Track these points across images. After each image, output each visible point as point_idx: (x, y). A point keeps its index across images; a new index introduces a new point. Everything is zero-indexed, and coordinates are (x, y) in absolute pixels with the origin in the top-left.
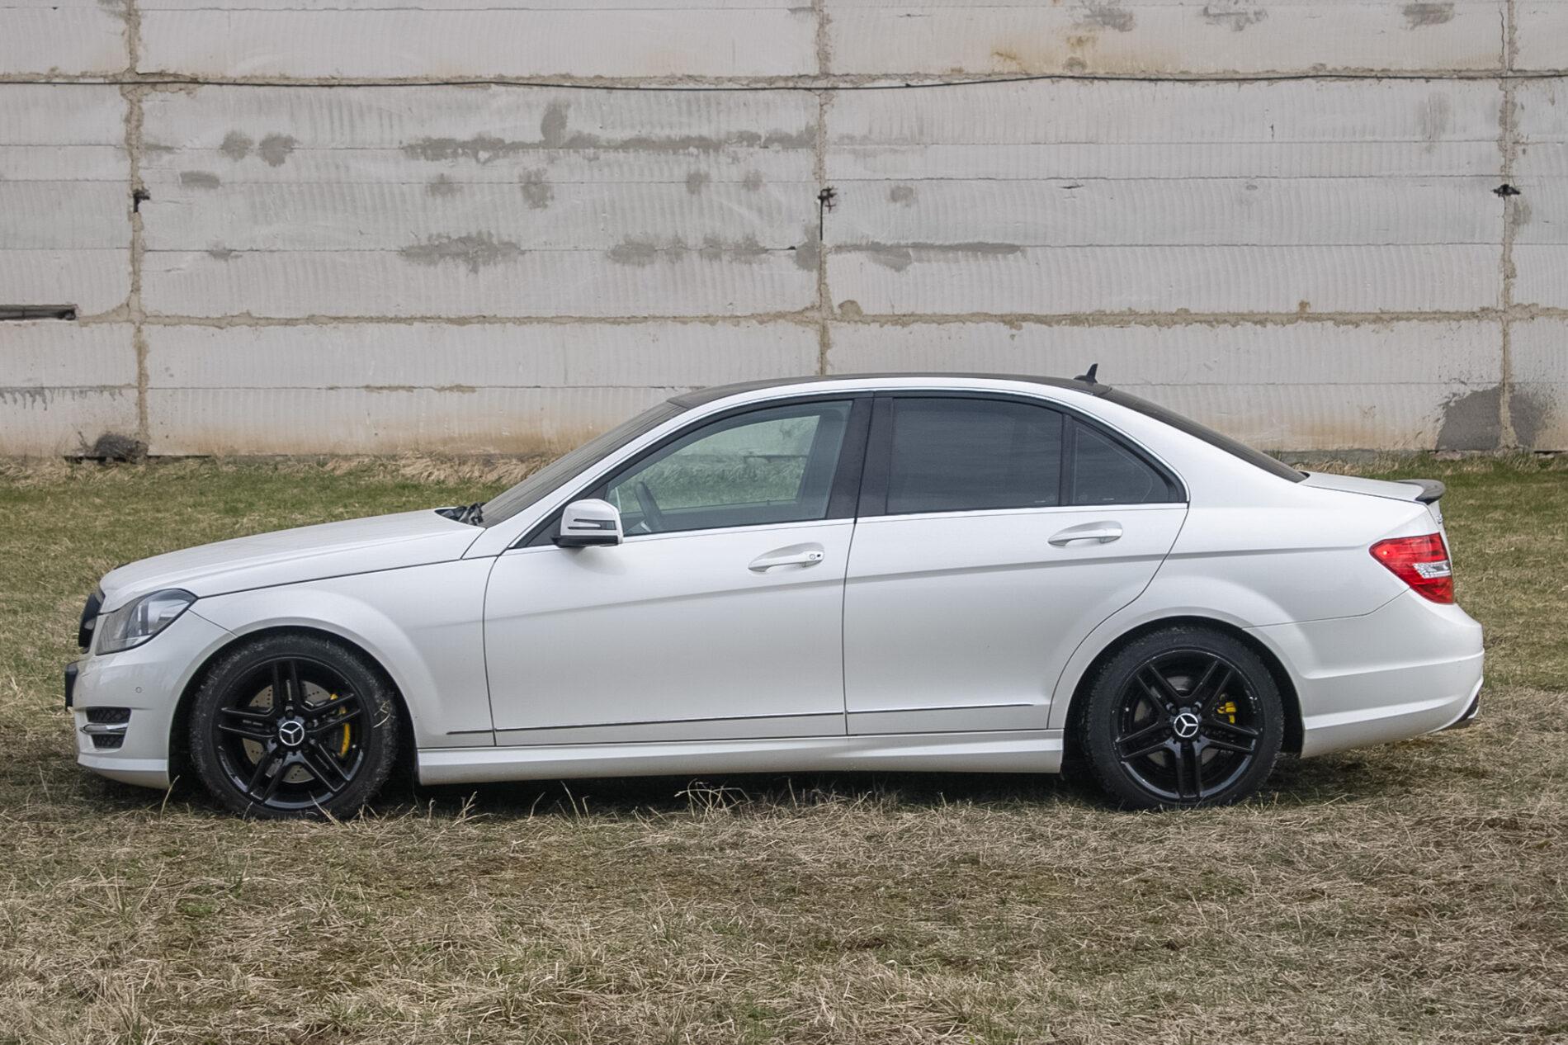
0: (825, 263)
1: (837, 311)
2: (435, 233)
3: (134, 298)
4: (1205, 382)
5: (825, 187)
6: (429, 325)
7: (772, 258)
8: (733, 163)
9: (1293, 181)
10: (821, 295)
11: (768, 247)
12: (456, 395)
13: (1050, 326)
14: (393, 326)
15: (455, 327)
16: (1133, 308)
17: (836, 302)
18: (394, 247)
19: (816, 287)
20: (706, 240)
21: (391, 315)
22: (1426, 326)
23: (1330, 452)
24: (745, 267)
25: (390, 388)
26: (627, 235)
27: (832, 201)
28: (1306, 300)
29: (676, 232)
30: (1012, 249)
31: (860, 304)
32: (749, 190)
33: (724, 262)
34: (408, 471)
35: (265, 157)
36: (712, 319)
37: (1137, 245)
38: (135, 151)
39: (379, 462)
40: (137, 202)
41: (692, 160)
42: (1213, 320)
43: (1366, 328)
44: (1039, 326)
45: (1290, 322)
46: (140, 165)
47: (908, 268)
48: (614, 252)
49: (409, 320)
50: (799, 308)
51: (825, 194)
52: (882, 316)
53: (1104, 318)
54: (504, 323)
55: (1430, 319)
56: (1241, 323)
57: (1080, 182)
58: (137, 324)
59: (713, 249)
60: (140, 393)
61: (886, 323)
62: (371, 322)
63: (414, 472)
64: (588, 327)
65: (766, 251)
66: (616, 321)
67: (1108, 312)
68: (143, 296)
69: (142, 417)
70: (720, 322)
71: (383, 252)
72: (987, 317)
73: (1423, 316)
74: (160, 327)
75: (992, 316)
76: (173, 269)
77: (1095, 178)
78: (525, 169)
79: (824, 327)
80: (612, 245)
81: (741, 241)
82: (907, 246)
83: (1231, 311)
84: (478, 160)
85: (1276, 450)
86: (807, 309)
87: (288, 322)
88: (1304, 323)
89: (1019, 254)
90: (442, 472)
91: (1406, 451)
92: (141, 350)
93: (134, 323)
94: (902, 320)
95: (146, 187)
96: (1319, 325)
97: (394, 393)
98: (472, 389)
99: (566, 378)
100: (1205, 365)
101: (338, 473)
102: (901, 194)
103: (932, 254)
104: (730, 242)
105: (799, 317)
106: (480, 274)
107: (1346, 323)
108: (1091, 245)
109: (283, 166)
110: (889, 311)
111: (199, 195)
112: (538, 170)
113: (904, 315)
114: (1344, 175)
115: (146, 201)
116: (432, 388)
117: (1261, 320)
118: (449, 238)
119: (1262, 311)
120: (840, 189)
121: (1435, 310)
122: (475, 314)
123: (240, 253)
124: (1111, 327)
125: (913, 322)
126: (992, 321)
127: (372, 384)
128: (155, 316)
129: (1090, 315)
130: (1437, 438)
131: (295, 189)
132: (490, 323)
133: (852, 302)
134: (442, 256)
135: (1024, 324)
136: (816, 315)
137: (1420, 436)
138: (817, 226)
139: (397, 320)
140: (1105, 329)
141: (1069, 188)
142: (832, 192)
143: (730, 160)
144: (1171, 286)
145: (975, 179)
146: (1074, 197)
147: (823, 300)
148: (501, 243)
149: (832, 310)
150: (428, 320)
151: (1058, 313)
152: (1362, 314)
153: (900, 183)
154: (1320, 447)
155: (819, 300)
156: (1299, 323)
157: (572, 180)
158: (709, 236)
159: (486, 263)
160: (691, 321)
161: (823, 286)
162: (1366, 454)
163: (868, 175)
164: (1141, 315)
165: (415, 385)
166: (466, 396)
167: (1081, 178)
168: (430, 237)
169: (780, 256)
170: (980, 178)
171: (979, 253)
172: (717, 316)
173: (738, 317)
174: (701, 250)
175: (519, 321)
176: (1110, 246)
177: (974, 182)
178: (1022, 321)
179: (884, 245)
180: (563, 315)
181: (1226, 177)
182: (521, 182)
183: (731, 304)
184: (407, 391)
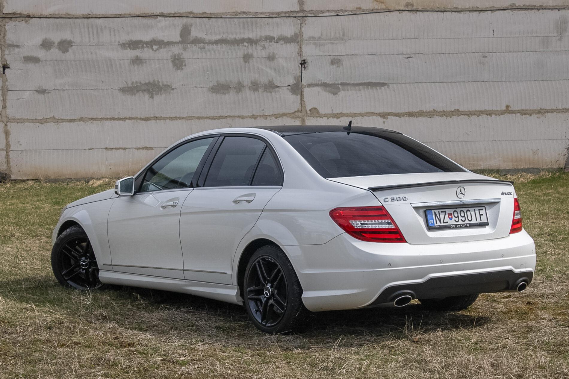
0: (303, 92)
1: (309, 112)
2: (134, 81)
3: (4, 111)
4: (466, 140)
5: (303, 59)
6: (133, 121)
7: (280, 90)
8: (263, 49)
9: (502, 54)
10: (302, 105)
11: (279, 85)
12: (145, 151)
13: (400, 117)
14: (116, 122)
15: (144, 122)
16: (435, 109)
17: (308, 108)
18: (116, 88)
19: (299, 102)
20: (252, 83)
21: (116, 117)
22: (560, 115)
23: (520, 169)
24: (269, 94)
25: (116, 149)
26: (218, 81)
27: (306, 65)
28: (508, 105)
29: (239, 81)
30: (383, 84)
31: (318, 109)
32: (270, 61)
33: (260, 92)
35: (60, 49)
36: (255, 117)
37: (436, 82)
38: (3, 47)
39: (112, 181)
40: (4, 70)
41: (245, 48)
42: (469, 114)
43: (534, 116)
44: (395, 117)
45: (502, 114)
46: (5, 53)
47: (339, 93)
48: (212, 88)
49: (124, 119)
50: (292, 111)
51: (303, 62)
52: (328, 114)
53: (423, 114)
54: (165, 120)
55: (561, 112)
56: (481, 115)
57: (412, 56)
58: (5, 123)
59: (255, 86)
60: (7, 152)
61: (330, 117)
62: (108, 120)
64: (202, 121)
65: (278, 87)
66: (213, 118)
67: (424, 111)
68: (7, 110)
69: (8, 163)
70: (258, 118)
71: (112, 90)
72: (373, 114)
73: (558, 111)
74: (16, 123)
75: (375, 113)
76: (21, 98)
77: (418, 54)
78: (173, 53)
79: (303, 119)
80: (211, 85)
81: (267, 83)
82: (338, 84)
83: (477, 110)
84: (153, 49)
85: (497, 169)
86: (296, 112)
87: (72, 121)
88: (508, 114)
89: (386, 86)
91: (552, 167)
92: (7, 134)
93: (4, 122)
94: (337, 116)
95: (8, 63)
96: (514, 115)
97: (118, 151)
98: (152, 149)
100: (466, 133)
101: (95, 185)
102: (335, 62)
103: (349, 87)
104: (262, 83)
105: (292, 115)
106: (154, 99)
107: (526, 114)
108: (417, 83)
109: (68, 53)
110: (331, 112)
111: (31, 66)
112: (179, 53)
113: (338, 114)
114: (524, 51)
115: (8, 69)
116: (134, 148)
117: (490, 113)
118: (141, 83)
119: (490, 110)
120: (309, 60)
121: (563, 108)
122: (152, 116)
123: (49, 91)
124: (426, 118)
125: (342, 116)
126: (375, 116)
127: (108, 147)
128: (13, 119)
129: (417, 112)
130: (565, 162)
131: (73, 63)
132: (159, 120)
133: (315, 109)
134: (138, 91)
135: (389, 117)
136: (300, 114)
137: (558, 162)
138: (300, 76)
139: (119, 119)
140: (423, 119)
141: (407, 58)
142: (306, 61)
143: (262, 48)
144: (451, 100)
145: (367, 55)
146: (409, 62)
147: (303, 108)
148: (163, 85)
149: (307, 112)
150: (132, 119)
151: (403, 112)
152: (533, 110)
153: (335, 56)
154: (516, 167)
155: (301, 108)
156: (506, 114)
157: (194, 58)
158: (253, 81)
159: (157, 94)
160: (246, 118)
161: (302, 102)
162: (535, 170)
163: (321, 54)
164: (439, 112)
165: (127, 147)
166: (149, 151)
167: (412, 54)
168: (132, 83)
169: (284, 89)
170: (369, 55)
171: (369, 87)
172: (257, 115)
173: (266, 115)
174: (250, 87)
175: (171, 119)
176: (425, 83)
177: (366, 56)
178: (388, 115)
179: (329, 84)
180: (191, 116)
181: (474, 53)
182: (171, 59)
183: (263, 110)
184: (124, 150)
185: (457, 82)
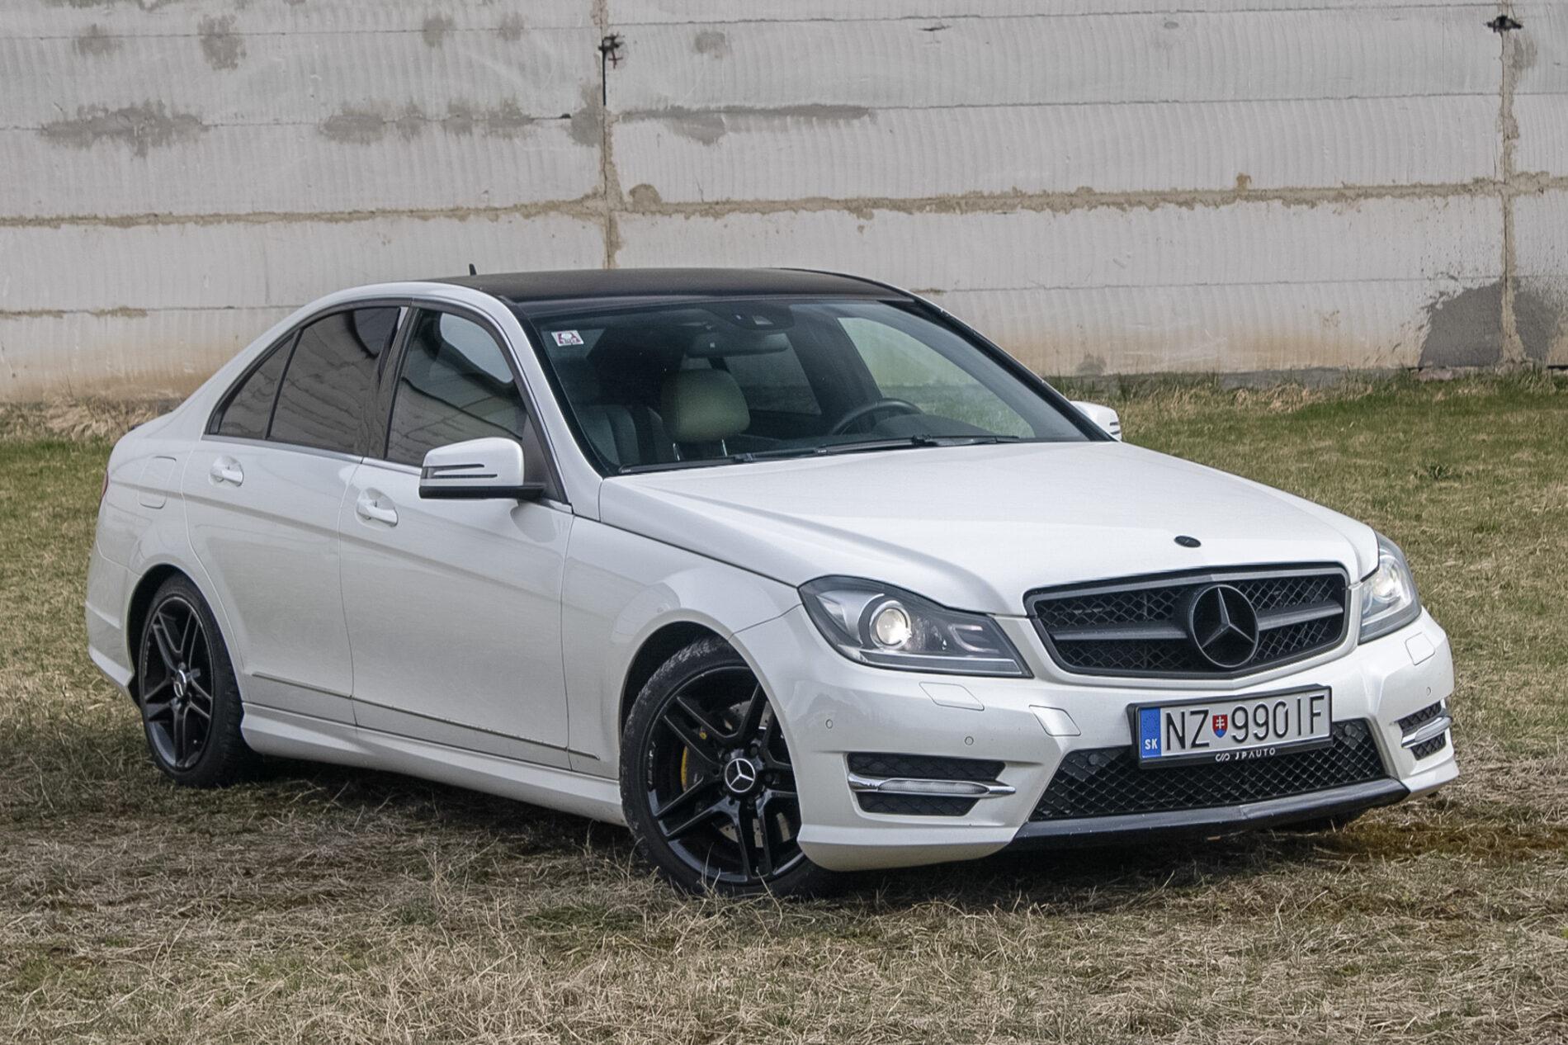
0: (610, 135)
1: (628, 199)
2: (86, 104)
4: (1116, 284)
5: (608, 35)
6: (82, 228)
7: (539, 129)
8: (484, 5)
9: (1225, 15)
10: (606, 178)
11: (533, 116)
12: (120, 322)
13: (911, 213)
14: (32, 231)
15: (117, 232)
16: (1019, 188)
17: (626, 186)
18: (30, 125)
19: (598, 167)
20: (451, 108)
21: (30, 215)
22: (1403, 203)
23: (1282, 373)
24: (504, 143)
25: (32, 313)
26: (345, 103)
27: (617, 53)
28: (1245, 174)
29: (411, 102)
30: (857, 112)
31: (657, 189)
32: (506, 39)
33: (475, 137)
34: (56, 425)
36: (460, 213)
37: (1022, 105)
39: (17, 412)
41: (430, 0)
42: (1125, 202)
43: (1326, 208)
44: (895, 213)
45: (1225, 202)
47: (721, 140)
48: (328, 126)
49: (55, 222)
50: (576, 196)
51: (608, 44)
52: (687, 204)
53: (981, 202)
54: (183, 223)
55: (1408, 195)
56: (1161, 204)
57: (945, 22)
59: (460, 119)
61: (693, 214)
63: (65, 425)
64: (296, 226)
65: (531, 120)
66: (333, 218)
67: (986, 193)
70: (472, 217)
71: (16, 131)
72: (825, 203)
73: (1398, 192)
75: (832, 201)
77: (965, 16)
78: (205, 16)
79: (610, 221)
80: (325, 115)
81: (498, 109)
82: (719, 111)
83: (1148, 189)
84: (142, 5)
85: (1210, 371)
86: (587, 197)
88: (1245, 202)
89: (866, 118)
90: (102, 424)
91: (1380, 368)
94: (715, 209)
96: (1263, 204)
97: (37, 321)
98: (142, 313)
99: (268, 296)
100: (1115, 261)
102: (708, 42)
103: (752, 121)
104: (483, 109)
105: (578, 208)
106: (149, 159)
107: (1299, 202)
108: (962, 106)
110: (697, 198)
112: (224, 18)
113: (717, 203)
116: (88, 311)
117: (1188, 201)
118: (106, 110)
119: (1188, 189)
120: (627, 36)
121: (1414, 182)
122: (142, 211)
124: (991, 214)
125: (729, 211)
126: (833, 208)
127: (6, 307)
129: (962, 198)
130: (1420, 351)
132: (164, 223)
133: (647, 187)
134: (97, 135)
135: (875, 212)
136: (599, 204)
137: (1398, 349)
138: (599, 86)
139: (39, 222)
140: (981, 215)
141: (931, 30)
142: (617, 41)
143: (481, 1)
144: (1068, 158)
145: (806, 21)
146: (938, 42)
147: (609, 185)
148: (176, 116)
149: (621, 198)
150: (81, 221)
151: (920, 197)
152: (1320, 189)
153: (707, 27)
154: (1268, 367)
155: (603, 185)
156: (1237, 203)
157: (270, 31)
158: (454, 102)
159: (156, 143)
160: (434, 217)
161: (608, 167)
162: (1328, 374)
163: (665, 17)
164: (1030, 197)
165: (65, 309)
166: (135, 322)
167: (946, 17)
168: (80, 110)
169: (550, 128)
170: (812, 20)
171: (814, 119)
172: (468, 209)
173: (496, 209)
174: (444, 121)
175: (203, 220)
176: (987, 106)
177: (804, 24)
178: (873, 207)
179: (689, 110)
180: (262, 210)
181: (1138, 13)
182: (200, 34)
183: (486, 192)
184: (55, 317)
185: (1085, 103)
